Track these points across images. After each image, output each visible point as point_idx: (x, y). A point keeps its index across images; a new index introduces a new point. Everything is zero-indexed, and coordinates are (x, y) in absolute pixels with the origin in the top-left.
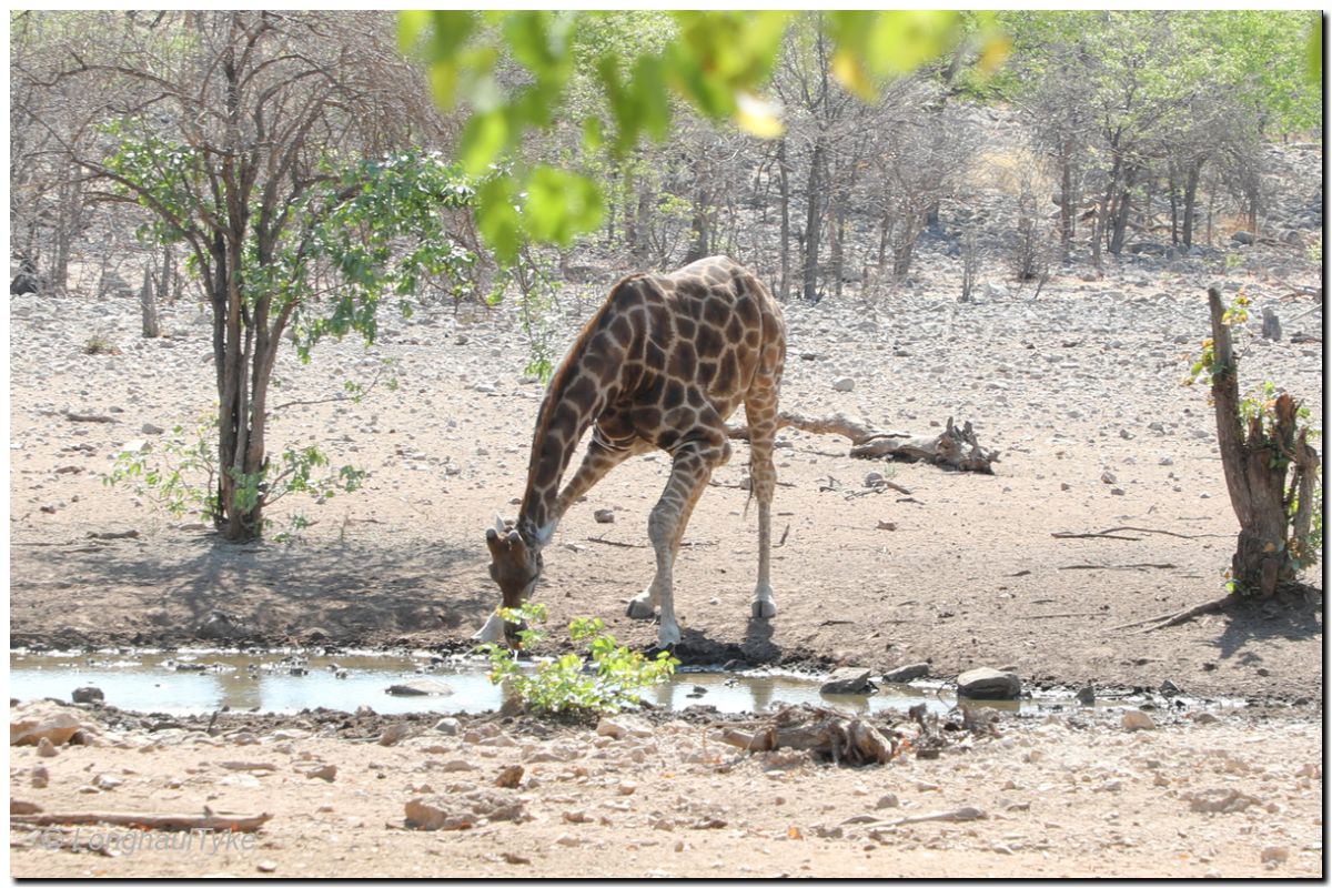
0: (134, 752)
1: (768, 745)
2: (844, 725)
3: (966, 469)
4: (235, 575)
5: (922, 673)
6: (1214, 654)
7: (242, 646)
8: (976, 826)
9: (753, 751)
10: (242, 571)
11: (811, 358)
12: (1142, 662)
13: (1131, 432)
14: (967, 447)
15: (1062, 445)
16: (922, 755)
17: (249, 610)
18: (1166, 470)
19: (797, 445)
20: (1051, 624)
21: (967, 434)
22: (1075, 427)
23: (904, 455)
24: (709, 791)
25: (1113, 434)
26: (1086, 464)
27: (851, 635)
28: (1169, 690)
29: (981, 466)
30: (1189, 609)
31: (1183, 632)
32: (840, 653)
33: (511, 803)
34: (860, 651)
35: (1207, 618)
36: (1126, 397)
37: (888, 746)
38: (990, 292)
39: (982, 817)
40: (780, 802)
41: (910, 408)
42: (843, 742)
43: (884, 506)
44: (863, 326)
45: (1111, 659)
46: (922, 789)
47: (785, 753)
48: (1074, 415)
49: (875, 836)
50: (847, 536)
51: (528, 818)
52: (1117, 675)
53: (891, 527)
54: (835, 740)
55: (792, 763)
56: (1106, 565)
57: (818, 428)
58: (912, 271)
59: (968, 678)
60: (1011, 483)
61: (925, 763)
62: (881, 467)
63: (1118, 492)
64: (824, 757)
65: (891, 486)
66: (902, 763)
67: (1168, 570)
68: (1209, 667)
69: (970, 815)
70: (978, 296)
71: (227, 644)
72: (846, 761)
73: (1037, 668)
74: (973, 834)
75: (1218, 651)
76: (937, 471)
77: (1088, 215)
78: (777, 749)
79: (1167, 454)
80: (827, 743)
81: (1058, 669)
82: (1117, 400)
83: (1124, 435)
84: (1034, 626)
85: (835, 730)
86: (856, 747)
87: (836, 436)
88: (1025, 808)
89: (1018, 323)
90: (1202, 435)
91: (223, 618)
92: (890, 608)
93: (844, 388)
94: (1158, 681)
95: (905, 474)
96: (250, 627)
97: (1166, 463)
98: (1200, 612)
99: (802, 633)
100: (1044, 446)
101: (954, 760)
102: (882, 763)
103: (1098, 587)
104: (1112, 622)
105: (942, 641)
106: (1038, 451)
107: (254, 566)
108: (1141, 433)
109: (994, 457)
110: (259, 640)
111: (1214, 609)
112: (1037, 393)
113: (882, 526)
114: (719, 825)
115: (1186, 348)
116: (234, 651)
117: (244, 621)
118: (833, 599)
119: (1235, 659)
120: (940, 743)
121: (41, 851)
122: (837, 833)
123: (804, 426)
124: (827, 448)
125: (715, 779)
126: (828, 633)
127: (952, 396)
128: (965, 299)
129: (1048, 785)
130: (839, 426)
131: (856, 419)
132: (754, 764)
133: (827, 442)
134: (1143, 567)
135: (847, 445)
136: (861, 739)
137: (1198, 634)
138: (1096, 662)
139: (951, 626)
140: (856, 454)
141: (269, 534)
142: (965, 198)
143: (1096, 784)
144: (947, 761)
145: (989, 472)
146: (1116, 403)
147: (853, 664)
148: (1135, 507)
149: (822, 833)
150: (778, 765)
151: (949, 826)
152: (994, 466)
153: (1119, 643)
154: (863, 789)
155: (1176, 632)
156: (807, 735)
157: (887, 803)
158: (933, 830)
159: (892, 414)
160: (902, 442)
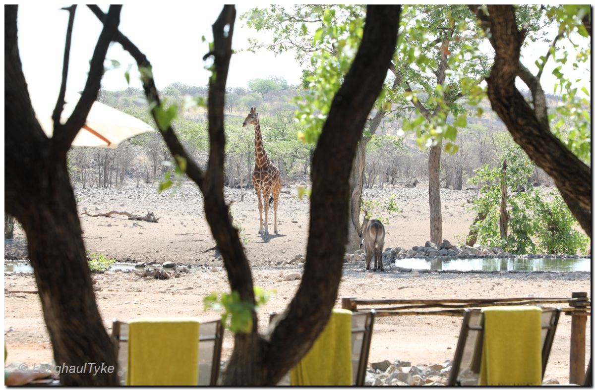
0: (12, 280)
1: (145, 276)
2: (160, 271)
3: (152, 222)
4: (9, 245)
5: (155, 263)
6: (214, 258)
7: (12, 260)
8: (192, 290)
9: (142, 277)
10: (11, 244)
11: (113, 199)
12: (199, 260)
13: (184, 214)
14: (152, 217)
15: (170, 217)
16: (176, 277)
17: (13, 252)
18: (193, 221)
19: (116, 217)
20: (180, 253)
21: (152, 214)
22: (172, 213)
23: (139, 219)
24: (135, 285)
25: (180, 214)
26: (177, 220)
27: (139, 256)
28: (206, 265)
29: (155, 221)
30: (207, 249)
31: (207, 253)
32: (137, 259)
33: (99, 288)
34: (141, 259)
35: (211, 251)
36: (180, 207)
37: (169, 276)
38: (142, 185)
39: (193, 289)
40: (150, 286)
41: (137, 209)
42: (160, 275)
43: (138, 229)
44: (119, 193)
45: (193, 259)
46: (178, 284)
47: (148, 277)
48: (171, 210)
49: (173, 292)
50: (133, 236)
51: (102, 290)
52: (194, 262)
53: (142, 234)
54: (158, 274)
55: (150, 279)
56: (188, 241)
57: (121, 214)
58: (124, 181)
59: (165, 264)
60: (163, 224)
61: (177, 279)
62: (135, 221)
63: (185, 226)
64: (156, 278)
65: (139, 225)
66: (172, 279)
67: (201, 242)
68: (213, 261)
69: (190, 288)
70: (140, 186)
71: (9, 259)
72: (161, 279)
73: (178, 261)
74: (192, 292)
75: (214, 257)
76: (146, 222)
77: (159, 169)
78: (147, 276)
79: (192, 218)
80: (157, 275)
81: (182, 261)
82: (179, 207)
83: (183, 214)
84: (176, 253)
85: (158, 272)
86: (163, 276)
87: (125, 215)
88: (200, 287)
89: (151, 192)
90: (198, 214)
91: (8, 254)
92: (146, 250)
93: (122, 205)
94: (203, 264)
95: (140, 223)
96: (14, 256)
97: (193, 220)
98: (210, 249)
99: (128, 255)
100: (167, 217)
101: (183, 278)
102: (168, 279)
103: (188, 245)
104: (192, 252)
105: (158, 256)
106: (166, 218)
107: (13, 243)
108: (186, 214)
109: (158, 219)
110: (16, 258)
111: (213, 249)
112: (163, 206)
113: (140, 233)
114: (140, 291)
115: (188, 196)
116: (11, 261)
117: (13, 255)
118: (134, 248)
119: (218, 259)
120: (179, 275)
121: (13, 298)
122: (165, 292)
123: (118, 213)
124: (123, 218)
125: (135, 282)
126: (134, 255)
127: (145, 207)
128: (137, 187)
129: (203, 282)
130: (125, 213)
131: (129, 212)
132: (142, 279)
133: (122, 217)
134: (196, 241)
135: (127, 217)
136: (164, 274)
137: (210, 254)
138: (190, 260)
139: (159, 253)
140: (129, 219)
141: (15, 237)
142: (133, 166)
143: (213, 282)
144: (181, 278)
145: (157, 222)
146: (179, 208)
147: (140, 261)
148: (190, 228)
149: (162, 292)
150: (148, 279)
151: (186, 290)
152: (158, 221)
153: (194, 256)
154: (166, 284)
155: (205, 254)
156: (152, 273)
157: (172, 286)
158: (184, 291)
159: (134, 211)
160: (139, 216)
